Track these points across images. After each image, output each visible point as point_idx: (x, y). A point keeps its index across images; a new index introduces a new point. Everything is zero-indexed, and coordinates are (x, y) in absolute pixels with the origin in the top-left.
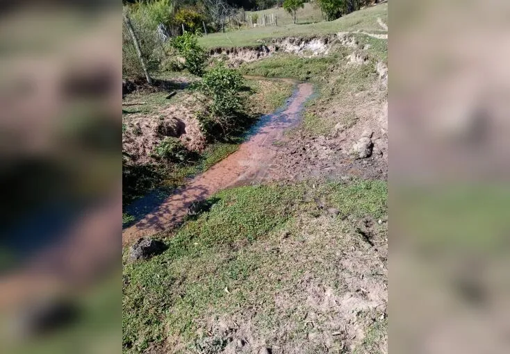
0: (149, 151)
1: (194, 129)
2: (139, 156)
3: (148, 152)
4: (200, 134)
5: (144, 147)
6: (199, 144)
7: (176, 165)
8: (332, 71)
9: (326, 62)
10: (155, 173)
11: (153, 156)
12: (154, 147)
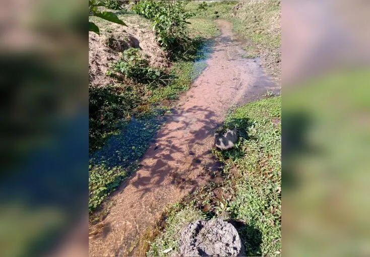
0: (106, 68)
1: (150, 45)
2: (93, 75)
3: (104, 70)
4: (160, 50)
5: (97, 64)
6: (162, 62)
7: (146, 87)
8: (238, 9)
9: (228, 4)
10: (123, 98)
11: (112, 76)
12: (110, 64)
